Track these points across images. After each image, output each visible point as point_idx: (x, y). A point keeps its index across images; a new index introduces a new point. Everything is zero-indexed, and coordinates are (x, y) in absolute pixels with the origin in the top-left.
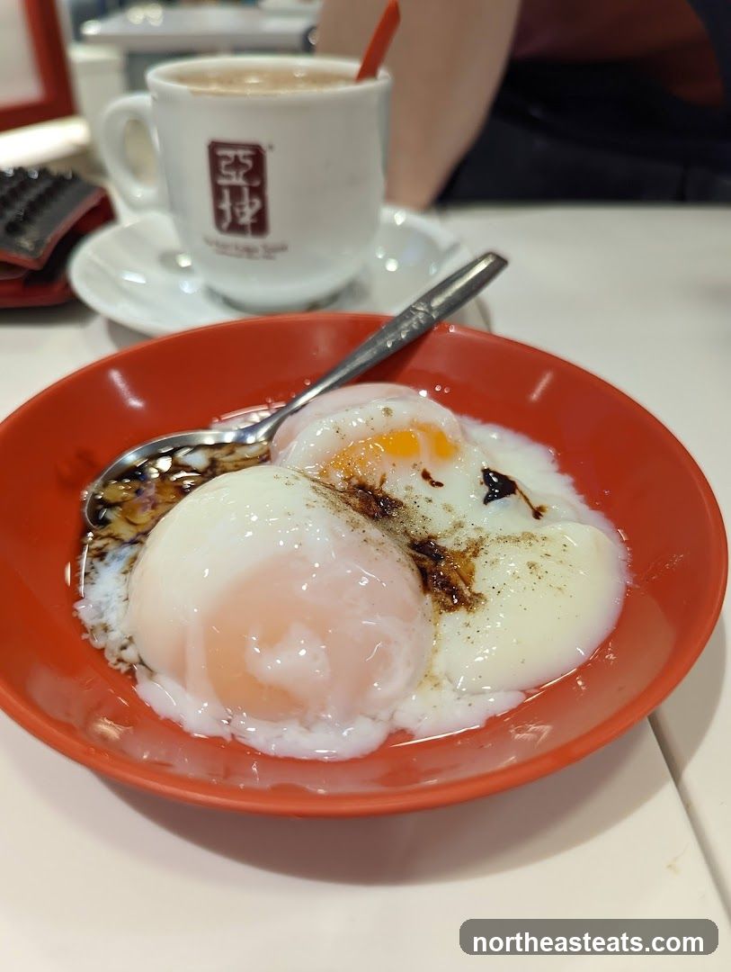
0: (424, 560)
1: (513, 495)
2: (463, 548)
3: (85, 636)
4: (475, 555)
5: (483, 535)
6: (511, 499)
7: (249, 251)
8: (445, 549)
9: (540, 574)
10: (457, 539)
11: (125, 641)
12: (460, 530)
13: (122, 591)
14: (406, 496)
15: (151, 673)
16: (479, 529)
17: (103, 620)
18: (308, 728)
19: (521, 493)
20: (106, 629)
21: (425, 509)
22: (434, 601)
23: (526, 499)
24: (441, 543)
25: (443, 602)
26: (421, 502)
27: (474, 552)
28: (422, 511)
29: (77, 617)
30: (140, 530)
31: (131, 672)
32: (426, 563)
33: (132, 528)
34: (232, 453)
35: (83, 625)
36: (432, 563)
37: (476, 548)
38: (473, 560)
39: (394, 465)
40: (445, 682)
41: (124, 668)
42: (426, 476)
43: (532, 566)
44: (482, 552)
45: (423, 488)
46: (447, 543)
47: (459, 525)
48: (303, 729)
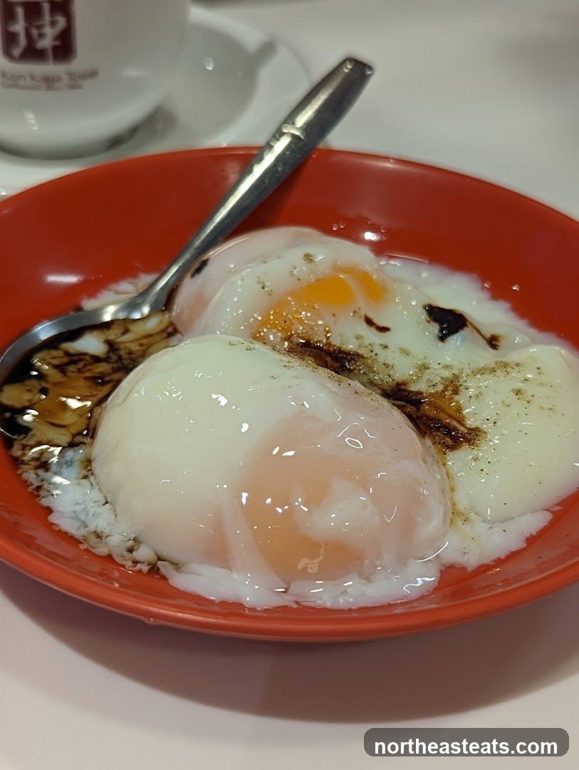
0: (404, 406)
1: (466, 328)
2: (440, 388)
3: (82, 547)
4: (456, 392)
5: (455, 371)
6: (465, 332)
7: (50, 82)
8: (419, 393)
9: (528, 399)
10: (429, 380)
11: (131, 542)
12: (428, 371)
13: (96, 495)
14: (360, 346)
15: (177, 566)
16: (447, 367)
17: (92, 528)
18: (369, 580)
19: (472, 324)
20: (98, 536)
21: (384, 356)
22: (434, 443)
23: (478, 331)
24: (413, 388)
25: (444, 443)
26: (378, 350)
27: (453, 390)
28: (381, 359)
29: (60, 530)
30: (73, 431)
31: (154, 569)
32: (409, 410)
33: (63, 431)
34: (126, 331)
35: (72, 537)
36: (414, 409)
37: (454, 386)
38: (457, 398)
39: (334, 315)
40: (472, 516)
41: (145, 568)
42: (369, 322)
43: (518, 392)
44: (462, 388)
45: (371, 336)
46: (420, 386)
47: (424, 367)
48: (364, 581)
